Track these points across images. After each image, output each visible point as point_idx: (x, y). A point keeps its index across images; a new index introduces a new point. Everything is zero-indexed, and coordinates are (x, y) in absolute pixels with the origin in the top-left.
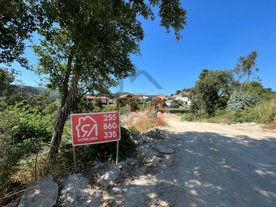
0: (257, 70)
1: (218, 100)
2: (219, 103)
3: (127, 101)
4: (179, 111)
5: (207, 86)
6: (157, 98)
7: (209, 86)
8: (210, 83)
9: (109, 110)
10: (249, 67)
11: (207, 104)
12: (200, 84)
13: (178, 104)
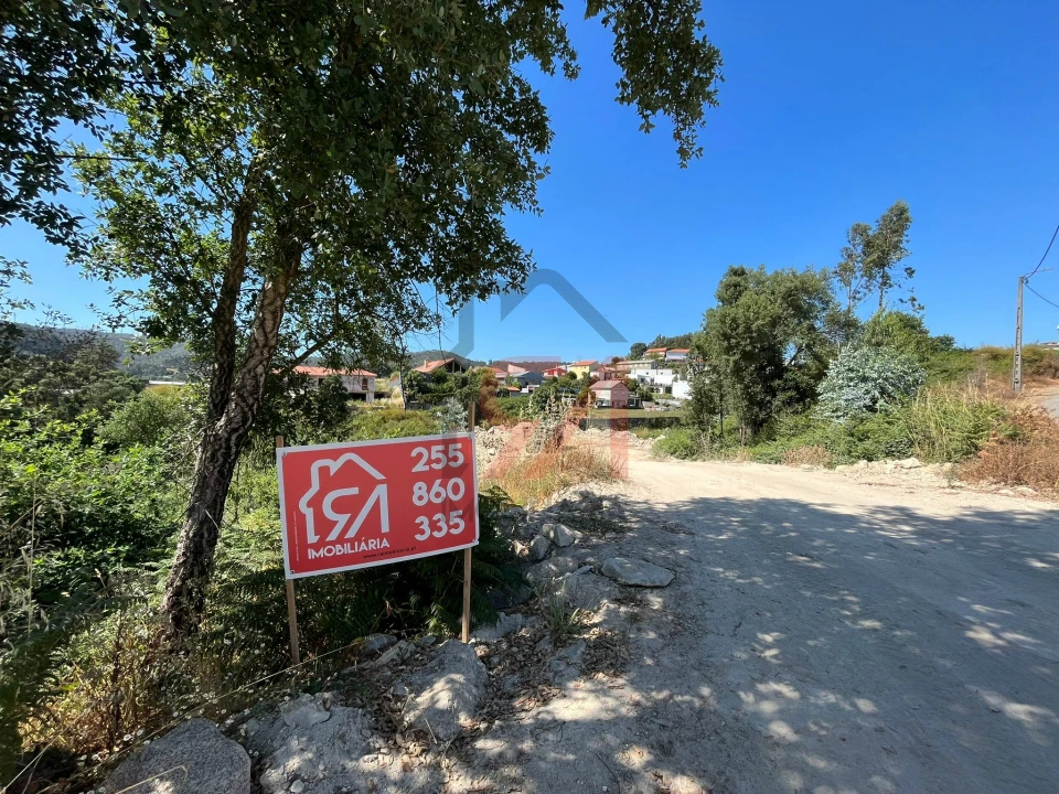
0: (910, 272)
1: (786, 380)
2: (789, 389)
3: (445, 386)
4: (643, 420)
5: (748, 329)
6: (560, 371)
7: (754, 327)
8: (758, 318)
9: (376, 419)
10: (882, 263)
11: (748, 394)
12: (723, 322)
13: (639, 394)
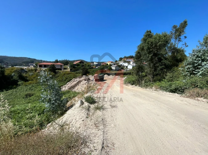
0: (185, 37)
1: (162, 63)
2: (163, 65)
3: (79, 67)
5: (156, 46)
6: (105, 63)
7: (158, 45)
8: (159, 42)
10: (179, 35)
11: (155, 66)
12: (148, 44)
